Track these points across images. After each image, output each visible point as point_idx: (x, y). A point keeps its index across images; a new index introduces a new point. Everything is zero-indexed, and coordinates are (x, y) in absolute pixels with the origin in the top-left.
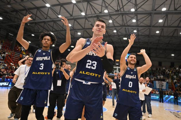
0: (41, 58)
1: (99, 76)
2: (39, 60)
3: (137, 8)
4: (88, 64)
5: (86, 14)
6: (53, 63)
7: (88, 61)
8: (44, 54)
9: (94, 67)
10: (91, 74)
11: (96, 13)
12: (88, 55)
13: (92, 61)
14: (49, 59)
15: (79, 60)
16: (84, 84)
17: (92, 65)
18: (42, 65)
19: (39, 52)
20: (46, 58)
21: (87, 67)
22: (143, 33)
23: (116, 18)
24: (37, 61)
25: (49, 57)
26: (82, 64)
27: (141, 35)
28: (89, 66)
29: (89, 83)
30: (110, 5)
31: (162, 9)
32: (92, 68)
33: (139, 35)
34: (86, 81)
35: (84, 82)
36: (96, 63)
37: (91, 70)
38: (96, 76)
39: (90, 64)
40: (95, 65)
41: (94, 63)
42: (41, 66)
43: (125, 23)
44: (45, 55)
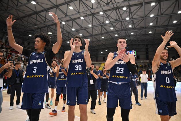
0: (34, 60)
1: (126, 78)
2: (33, 63)
3: (132, 15)
4: (117, 70)
5: (92, 25)
6: (47, 65)
7: (117, 68)
8: (37, 56)
9: (122, 72)
10: (120, 77)
11: (101, 24)
12: (117, 64)
13: (120, 68)
14: (42, 61)
15: (111, 68)
16: (116, 84)
17: (120, 71)
18: (35, 68)
19: (33, 55)
20: (39, 61)
21: (117, 72)
22: (140, 33)
23: (116, 25)
24: (31, 64)
25: (42, 59)
26: (113, 70)
27: (139, 35)
28: (118, 71)
29: (120, 83)
30: (110, 16)
31: (150, 15)
32: (121, 72)
33: (137, 35)
34: (118, 82)
35: (116, 83)
36: (123, 69)
37: (120, 74)
38: (124, 78)
39: (119, 70)
40: (122, 71)
41: (122, 69)
42: (35, 70)
43: (124, 27)
44: (39, 57)
